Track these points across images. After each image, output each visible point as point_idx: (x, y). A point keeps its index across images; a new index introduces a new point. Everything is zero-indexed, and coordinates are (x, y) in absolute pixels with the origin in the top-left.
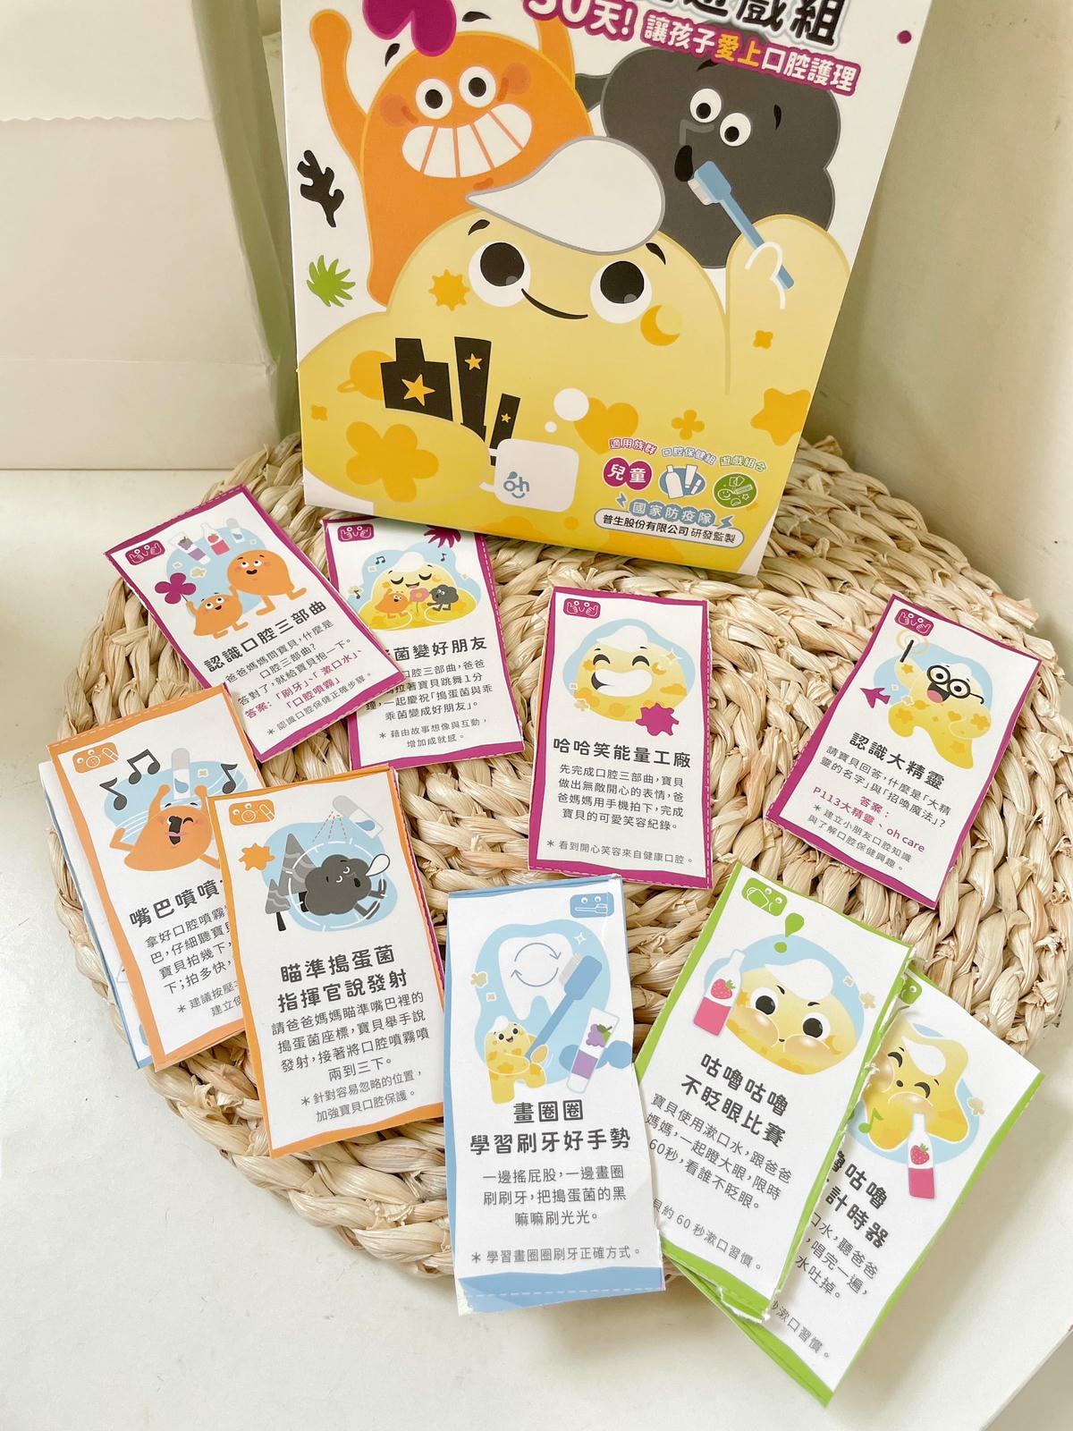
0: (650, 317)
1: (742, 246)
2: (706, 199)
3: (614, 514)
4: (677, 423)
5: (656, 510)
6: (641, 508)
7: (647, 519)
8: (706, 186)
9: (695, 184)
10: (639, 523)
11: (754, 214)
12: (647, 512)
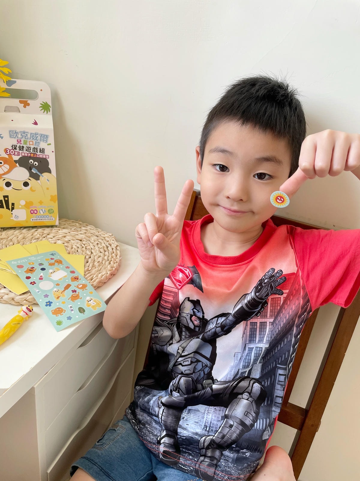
0: (31, 188)
1: (41, 177)
2: (35, 172)
3: (33, 219)
4: (39, 202)
5: (40, 217)
6: (37, 217)
7: (39, 219)
8: (34, 171)
9: (33, 171)
10: (38, 220)
11: (41, 173)
12: (39, 217)
